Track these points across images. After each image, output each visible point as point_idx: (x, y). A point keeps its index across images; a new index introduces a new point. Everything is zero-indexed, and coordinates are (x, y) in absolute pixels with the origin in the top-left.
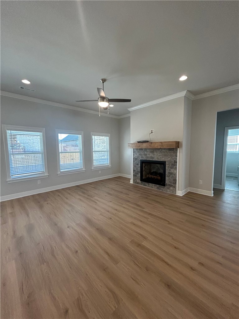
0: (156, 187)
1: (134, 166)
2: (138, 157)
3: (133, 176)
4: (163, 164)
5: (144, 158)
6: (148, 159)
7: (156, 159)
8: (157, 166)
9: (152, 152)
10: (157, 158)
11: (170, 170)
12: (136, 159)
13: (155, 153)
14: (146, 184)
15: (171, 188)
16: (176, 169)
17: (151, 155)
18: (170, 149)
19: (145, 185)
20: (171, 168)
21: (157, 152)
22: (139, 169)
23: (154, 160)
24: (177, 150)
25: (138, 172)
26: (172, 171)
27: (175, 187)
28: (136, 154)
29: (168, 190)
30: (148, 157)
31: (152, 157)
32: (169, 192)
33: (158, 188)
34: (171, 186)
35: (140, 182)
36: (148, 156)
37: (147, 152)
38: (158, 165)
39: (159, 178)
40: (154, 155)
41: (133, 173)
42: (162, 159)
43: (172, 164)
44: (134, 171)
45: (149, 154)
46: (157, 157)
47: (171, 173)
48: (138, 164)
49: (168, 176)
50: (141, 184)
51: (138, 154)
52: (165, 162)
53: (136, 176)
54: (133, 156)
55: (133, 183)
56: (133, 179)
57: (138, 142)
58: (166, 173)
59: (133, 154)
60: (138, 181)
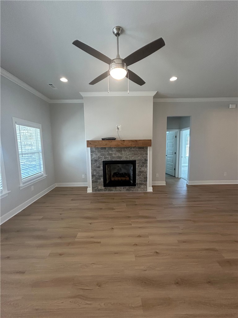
0: (125, 190)
1: (93, 170)
2: (99, 158)
3: (92, 183)
4: (133, 163)
5: (109, 159)
6: (113, 160)
7: (124, 159)
8: (118, 166)
9: (119, 151)
10: (126, 158)
11: (140, 169)
12: (96, 161)
13: (123, 152)
14: (112, 188)
15: (142, 186)
16: (147, 166)
17: (118, 154)
18: (140, 148)
19: (111, 190)
20: (142, 166)
21: (125, 151)
22: (101, 173)
23: (122, 160)
24: (147, 148)
25: (100, 176)
26: (143, 169)
27: (146, 185)
28: (96, 154)
29: (139, 189)
30: (113, 158)
32: (140, 191)
33: (127, 190)
34: (141, 184)
35: (103, 188)
36: (113, 155)
37: (112, 151)
38: (120, 165)
39: (128, 178)
40: (122, 154)
41: (92, 178)
42: (132, 159)
43: (143, 163)
44: (93, 176)
45: (115, 154)
46: (126, 156)
47: (140, 172)
48: (99, 167)
49: (139, 175)
50: (105, 191)
51: (99, 155)
52: (135, 161)
53: (96, 182)
54: (91, 157)
55: (92, 192)
56: (92, 187)
57: (103, 139)
58: (137, 173)
59: (91, 154)
60: (100, 188)
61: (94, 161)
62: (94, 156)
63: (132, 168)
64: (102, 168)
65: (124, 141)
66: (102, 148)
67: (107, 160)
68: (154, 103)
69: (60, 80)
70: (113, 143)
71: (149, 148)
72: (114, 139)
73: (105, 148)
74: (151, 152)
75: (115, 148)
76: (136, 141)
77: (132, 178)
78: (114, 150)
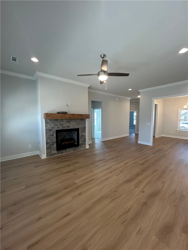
0: (72, 150)
1: (47, 138)
2: (53, 128)
3: (46, 149)
4: (77, 130)
5: (61, 128)
6: (64, 129)
7: (71, 127)
9: (67, 122)
10: (73, 127)
11: (82, 134)
12: (50, 130)
13: (71, 123)
14: (63, 151)
15: (83, 146)
16: (85, 132)
17: (68, 124)
18: (82, 119)
19: (63, 153)
20: (83, 132)
21: (72, 122)
22: (55, 140)
24: (85, 120)
25: (53, 143)
26: (83, 134)
27: (85, 144)
28: (50, 125)
29: (81, 148)
30: (64, 127)
31: (68, 127)
32: (82, 149)
33: (74, 150)
34: (82, 144)
35: (56, 152)
36: (64, 125)
37: (63, 122)
39: (73, 141)
41: (46, 146)
42: (76, 127)
43: (83, 129)
44: (47, 143)
45: (65, 124)
46: (72, 125)
47: (82, 136)
48: (53, 135)
49: (81, 138)
50: (58, 154)
51: (52, 125)
52: (79, 129)
53: (50, 148)
54: (46, 127)
55: (46, 158)
56: (47, 153)
57: (58, 113)
58: (80, 136)
59: (45, 125)
60: (53, 152)
61: (48, 131)
62: (48, 126)
63: (76, 134)
64: (55, 136)
65: (74, 114)
66: (55, 120)
67: (59, 129)
68: (88, 92)
69: (31, 60)
70: (67, 116)
71: (86, 119)
72: (66, 113)
73: (58, 120)
74: (88, 122)
75: (65, 119)
76: (82, 115)
77: (76, 141)
78: (64, 121)
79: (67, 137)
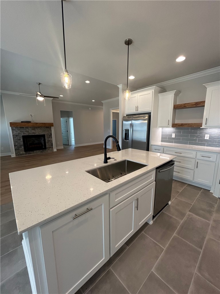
1: (15, 142)
2: (19, 134)
3: (15, 150)
4: (44, 136)
5: (27, 134)
6: (30, 135)
7: (37, 134)
8: (33, 139)
9: (33, 129)
12: (16, 136)
13: (36, 130)
14: (31, 152)
15: (50, 149)
16: (52, 138)
17: (33, 131)
18: (47, 127)
19: (31, 154)
20: (49, 138)
22: (22, 143)
23: (36, 134)
24: (51, 128)
25: (21, 145)
26: (50, 139)
27: (52, 148)
28: (17, 131)
29: (49, 151)
30: (30, 133)
31: (33, 133)
32: (49, 152)
33: (41, 152)
35: (24, 153)
39: (41, 145)
40: (35, 131)
41: (15, 147)
42: (42, 134)
43: (49, 135)
45: (31, 131)
46: (38, 132)
47: (48, 141)
48: (20, 140)
49: (48, 143)
50: (26, 154)
51: (19, 132)
52: (44, 135)
53: (18, 149)
54: (12, 133)
55: (15, 156)
56: (16, 153)
57: (22, 122)
58: (46, 141)
59: (12, 132)
60: (21, 153)
62: (15, 132)
63: (43, 139)
64: (22, 140)
65: (37, 123)
66: (21, 127)
67: (25, 135)
70: (30, 124)
71: (52, 127)
72: (30, 122)
73: (23, 128)
74: (54, 130)
75: (30, 127)
76: (45, 123)
77: (43, 145)
78: (30, 128)
79: (36, 142)
